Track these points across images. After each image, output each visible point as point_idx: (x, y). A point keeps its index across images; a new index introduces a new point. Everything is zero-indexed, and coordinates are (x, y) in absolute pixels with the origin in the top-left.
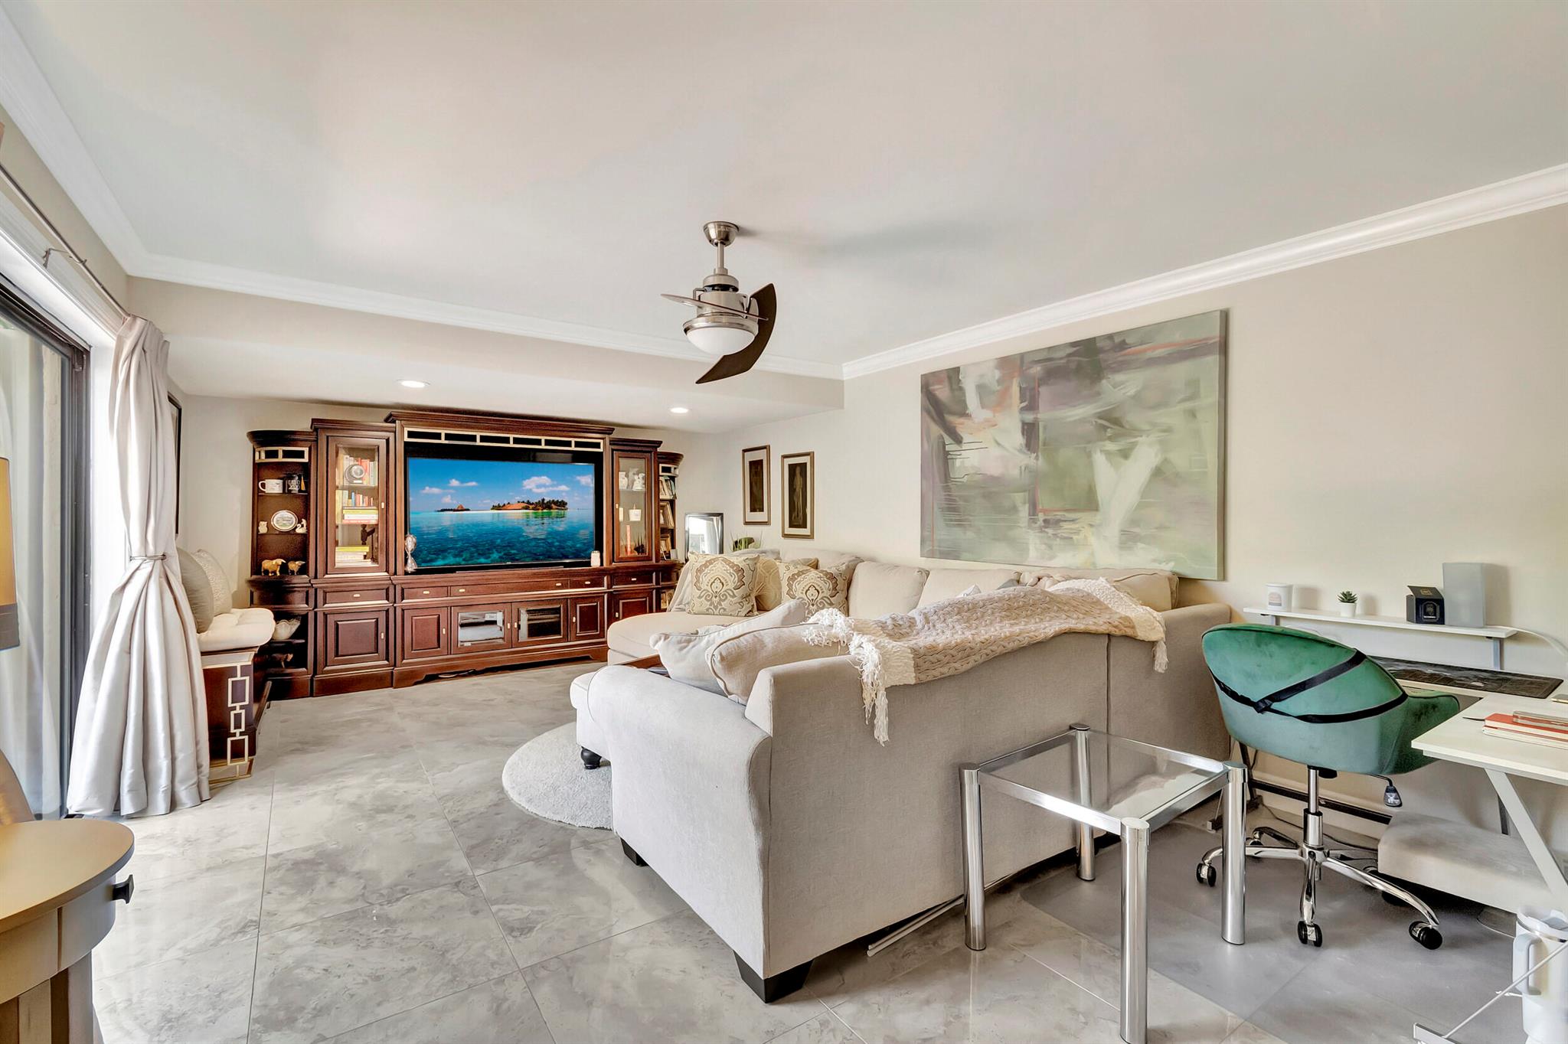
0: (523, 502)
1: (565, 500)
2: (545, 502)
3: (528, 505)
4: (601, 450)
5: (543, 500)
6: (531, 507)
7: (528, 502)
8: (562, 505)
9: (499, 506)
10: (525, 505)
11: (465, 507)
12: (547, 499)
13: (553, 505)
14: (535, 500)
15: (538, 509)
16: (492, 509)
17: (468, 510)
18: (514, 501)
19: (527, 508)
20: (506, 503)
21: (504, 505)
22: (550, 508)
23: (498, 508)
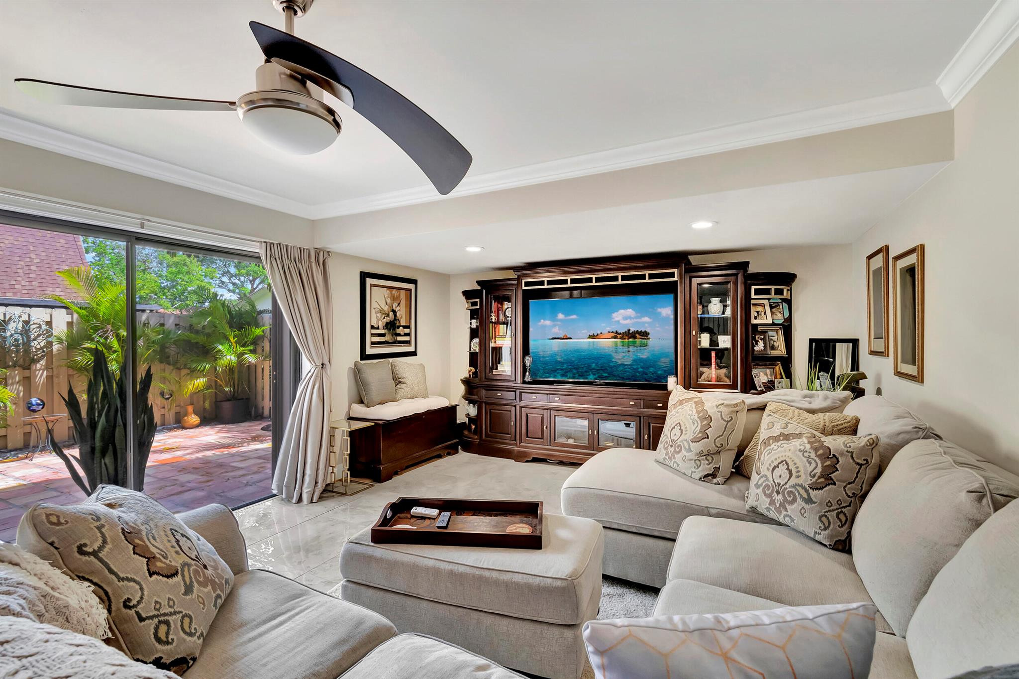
0: (613, 332)
1: (648, 331)
2: (631, 332)
3: (616, 335)
4: (676, 279)
5: (629, 330)
6: (619, 336)
7: (617, 333)
8: (645, 334)
9: (594, 335)
10: (614, 335)
11: (568, 336)
12: (632, 330)
13: (637, 335)
14: (622, 331)
15: (625, 339)
16: (589, 338)
17: (571, 338)
18: (605, 332)
19: (615, 337)
20: (599, 332)
21: (598, 335)
22: (635, 338)
23: (592, 337)
